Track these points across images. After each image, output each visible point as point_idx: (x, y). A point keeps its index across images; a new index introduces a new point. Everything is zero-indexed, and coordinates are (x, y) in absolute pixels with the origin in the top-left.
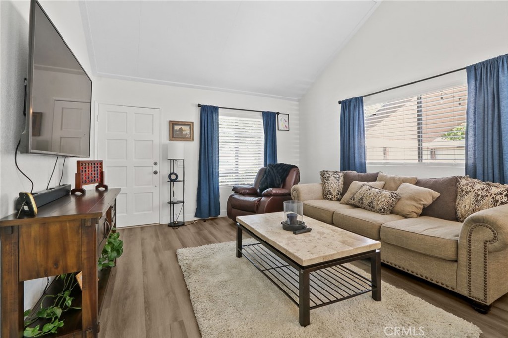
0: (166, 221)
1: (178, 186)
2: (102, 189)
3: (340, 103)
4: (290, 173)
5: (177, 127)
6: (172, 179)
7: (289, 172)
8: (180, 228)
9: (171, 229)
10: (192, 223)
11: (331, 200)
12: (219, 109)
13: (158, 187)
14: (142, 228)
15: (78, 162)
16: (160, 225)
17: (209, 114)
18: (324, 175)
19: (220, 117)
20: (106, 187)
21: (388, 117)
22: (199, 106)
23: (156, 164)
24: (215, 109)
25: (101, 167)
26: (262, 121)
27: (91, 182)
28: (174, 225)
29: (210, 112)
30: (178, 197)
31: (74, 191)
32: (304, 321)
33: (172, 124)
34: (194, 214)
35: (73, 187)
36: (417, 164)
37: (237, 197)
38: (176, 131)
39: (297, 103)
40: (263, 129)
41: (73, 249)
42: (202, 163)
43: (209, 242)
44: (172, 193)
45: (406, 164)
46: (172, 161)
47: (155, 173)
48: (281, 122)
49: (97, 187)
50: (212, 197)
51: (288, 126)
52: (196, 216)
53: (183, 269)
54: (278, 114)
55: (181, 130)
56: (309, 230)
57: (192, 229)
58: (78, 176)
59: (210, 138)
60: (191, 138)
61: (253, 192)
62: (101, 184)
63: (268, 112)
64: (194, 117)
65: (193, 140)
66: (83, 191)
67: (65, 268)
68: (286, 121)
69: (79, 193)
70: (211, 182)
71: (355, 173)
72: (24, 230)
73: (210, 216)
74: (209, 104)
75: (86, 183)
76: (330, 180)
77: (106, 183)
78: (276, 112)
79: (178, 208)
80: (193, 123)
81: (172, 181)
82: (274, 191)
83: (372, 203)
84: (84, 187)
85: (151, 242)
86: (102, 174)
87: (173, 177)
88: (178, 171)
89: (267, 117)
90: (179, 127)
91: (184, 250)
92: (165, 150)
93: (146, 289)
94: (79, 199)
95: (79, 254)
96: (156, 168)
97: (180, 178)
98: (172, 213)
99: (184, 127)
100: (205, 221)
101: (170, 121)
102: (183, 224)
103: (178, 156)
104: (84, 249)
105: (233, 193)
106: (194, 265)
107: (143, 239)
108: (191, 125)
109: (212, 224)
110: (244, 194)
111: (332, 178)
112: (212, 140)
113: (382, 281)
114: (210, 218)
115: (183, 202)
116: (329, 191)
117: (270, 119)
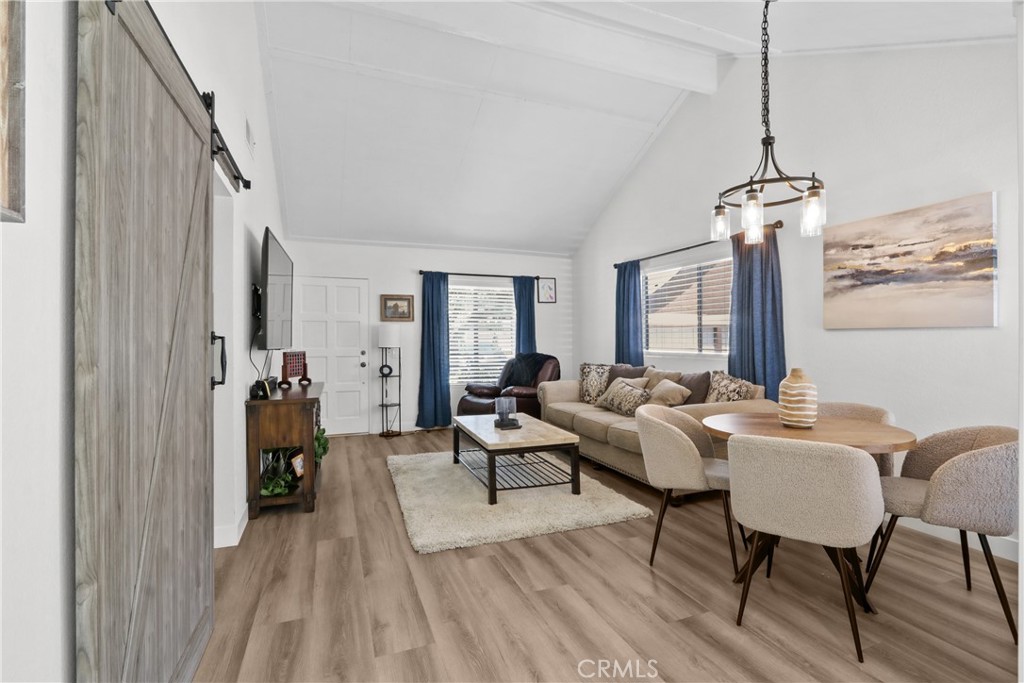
0: (377, 429)
1: (392, 382)
2: (305, 382)
3: (616, 266)
4: (545, 367)
5: (391, 303)
6: (385, 373)
7: (543, 364)
8: (395, 439)
9: (383, 439)
10: (411, 434)
11: (588, 402)
12: (449, 276)
13: (366, 383)
14: (348, 437)
15: (284, 354)
16: (370, 436)
17: (434, 284)
18: (584, 370)
19: (449, 286)
20: (309, 380)
21: (680, 293)
22: (421, 272)
23: (363, 353)
24: (443, 277)
25: (304, 359)
26: (513, 289)
27: (296, 375)
28: (387, 435)
29: (435, 281)
30: (393, 398)
31: (281, 383)
32: (493, 500)
33: (385, 299)
34: (414, 422)
35: (280, 380)
36: (697, 355)
37: (469, 398)
38: (390, 308)
39: (569, 261)
40: (514, 301)
41: (296, 427)
42: (426, 351)
43: (426, 450)
44: (384, 393)
45: (684, 355)
46: (385, 350)
47: (363, 365)
48: (543, 291)
49: (300, 381)
50: (439, 398)
51: (553, 296)
52: (417, 425)
53: (392, 471)
54: (538, 278)
55: (396, 306)
56: (520, 427)
57: (410, 440)
58: (284, 368)
59: (435, 317)
60: (409, 317)
61: (494, 393)
62: (305, 377)
63: (522, 277)
64: (413, 288)
65: (413, 320)
66: (289, 384)
67: (291, 442)
68: (551, 289)
69: (285, 386)
70: (438, 378)
71: (629, 366)
72: (262, 409)
73: (436, 425)
74: (434, 270)
75: (291, 376)
76: (591, 376)
77: (309, 376)
78: (534, 275)
79: (392, 412)
80: (413, 296)
81: (385, 376)
82: (516, 391)
83: (620, 404)
84: (290, 379)
85: (357, 451)
86: (305, 366)
87: (386, 371)
88: (393, 362)
89: (520, 284)
90: (393, 303)
91: (395, 457)
92: (375, 336)
93: (353, 484)
94: (285, 392)
95: (301, 431)
96: (364, 359)
97: (395, 372)
98: (385, 419)
99: (399, 303)
100: (428, 432)
101: (382, 296)
102: (399, 434)
103: (392, 342)
104: (305, 428)
105: (466, 393)
106: (405, 468)
107: (348, 448)
108: (409, 299)
109: (438, 436)
110: (480, 395)
111: (593, 373)
112: (439, 320)
113: (581, 474)
114: (436, 428)
115: (399, 405)
116: (587, 391)
117: (525, 288)
